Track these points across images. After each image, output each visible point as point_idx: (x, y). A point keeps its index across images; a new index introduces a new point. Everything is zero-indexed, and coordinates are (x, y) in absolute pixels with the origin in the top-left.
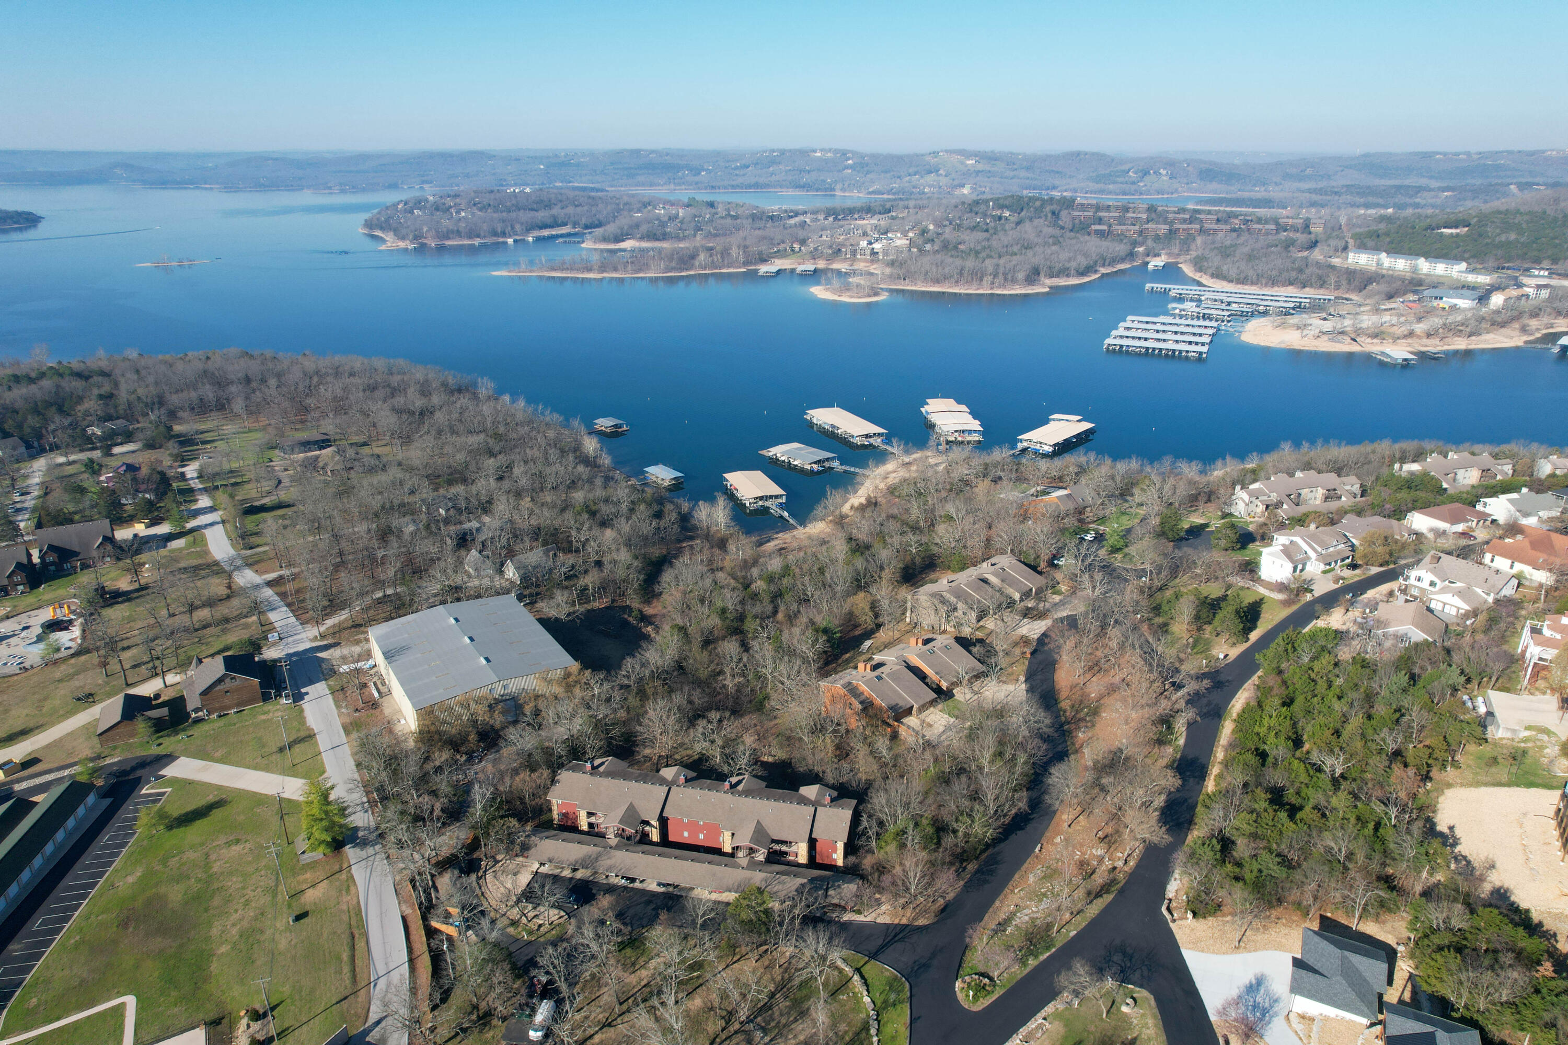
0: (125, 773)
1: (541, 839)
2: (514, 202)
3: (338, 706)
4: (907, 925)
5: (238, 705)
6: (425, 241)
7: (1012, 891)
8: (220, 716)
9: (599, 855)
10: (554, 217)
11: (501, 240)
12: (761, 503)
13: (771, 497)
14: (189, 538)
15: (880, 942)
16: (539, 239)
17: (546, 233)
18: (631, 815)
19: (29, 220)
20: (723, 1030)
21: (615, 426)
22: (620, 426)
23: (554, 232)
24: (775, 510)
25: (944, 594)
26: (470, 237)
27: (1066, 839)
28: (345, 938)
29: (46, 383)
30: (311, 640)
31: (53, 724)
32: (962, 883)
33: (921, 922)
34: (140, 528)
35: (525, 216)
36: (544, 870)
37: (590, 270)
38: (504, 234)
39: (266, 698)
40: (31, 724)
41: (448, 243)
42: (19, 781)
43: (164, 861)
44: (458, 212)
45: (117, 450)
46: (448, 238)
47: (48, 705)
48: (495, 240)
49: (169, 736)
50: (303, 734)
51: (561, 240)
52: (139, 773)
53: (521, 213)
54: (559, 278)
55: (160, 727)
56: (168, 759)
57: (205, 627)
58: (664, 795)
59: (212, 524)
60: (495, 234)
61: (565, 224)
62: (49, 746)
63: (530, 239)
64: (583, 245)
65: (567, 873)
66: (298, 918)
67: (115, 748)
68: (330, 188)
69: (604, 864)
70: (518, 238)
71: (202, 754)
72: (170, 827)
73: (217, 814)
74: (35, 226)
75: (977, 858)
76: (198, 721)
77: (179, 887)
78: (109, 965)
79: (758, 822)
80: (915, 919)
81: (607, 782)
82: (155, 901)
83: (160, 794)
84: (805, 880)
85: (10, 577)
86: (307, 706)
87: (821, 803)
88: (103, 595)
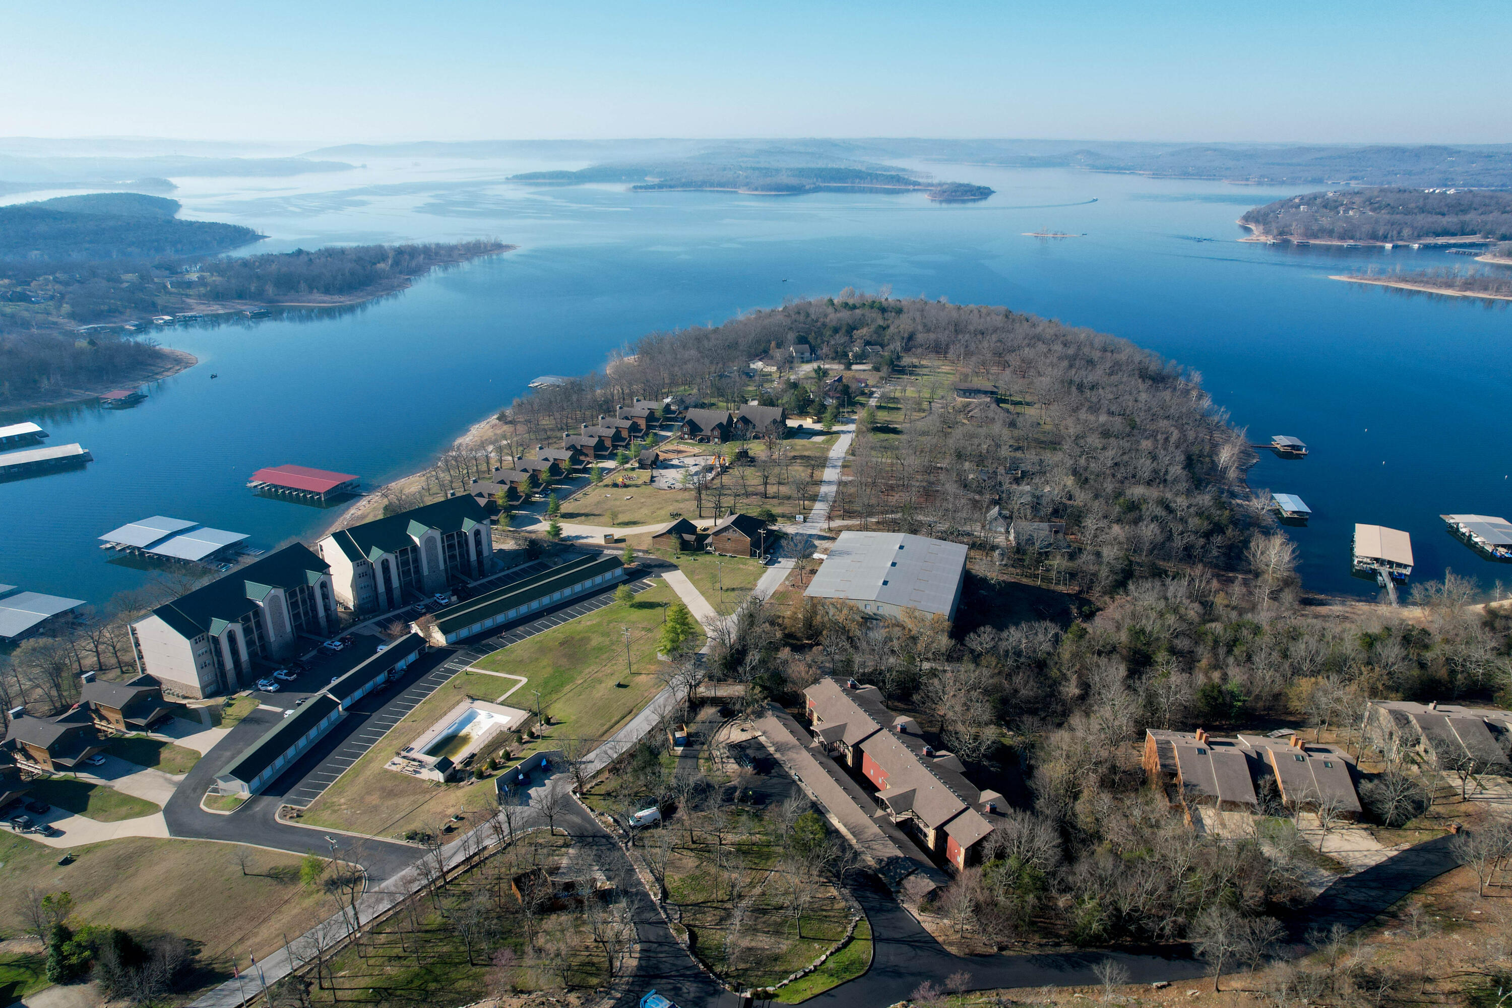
0: (649, 566)
1: (773, 715)
2: (1421, 203)
3: (787, 578)
4: (937, 942)
5: (735, 552)
6: (1289, 237)
7: (1075, 992)
8: (720, 555)
9: (794, 747)
10: (1463, 224)
11: (1379, 244)
12: (1376, 566)
13: (1391, 563)
14: (828, 437)
15: (897, 936)
16: (1427, 247)
17: (1441, 241)
18: (838, 731)
19: (983, 193)
20: (722, 901)
21: (1293, 447)
22: (1298, 448)
23: (1452, 241)
24: (1384, 577)
25: (1411, 718)
26: (1342, 237)
27: (1197, 998)
28: (627, 710)
29: (858, 312)
30: (821, 530)
31: (650, 524)
32: (1036, 952)
33: (953, 950)
34: (808, 423)
35: (1422, 220)
36: (763, 739)
37: (1449, 285)
38: (1385, 238)
39: (753, 554)
40: (642, 520)
41: (1312, 242)
42: (608, 548)
43: (610, 622)
44: (1346, 211)
45: (855, 367)
46: (1316, 237)
47: (658, 513)
48: (1372, 243)
49: (687, 555)
50: (749, 586)
51: (1454, 250)
52: (656, 569)
53: (1420, 217)
54: (1411, 291)
55: (685, 547)
56: (673, 567)
57: (773, 498)
58: (872, 731)
59: (850, 432)
60: (1374, 236)
61: (1474, 233)
62: (635, 535)
63: (1416, 246)
64: (1477, 259)
65: (772, 750)
66: (619, 685)
67: (658, 550)
68: (1247, 180)
69: (792, 755)
70: (1400, 243)
71: (690, 574)
72: (632, 606)
73: (659, 610)
74: (986, 198)
75: (1081, 947)
76: (709, 553)
77: (601, 639)
78: (537, 659)
79: (914, 790)
80: (951, 944)
81: (846, 700)
82: (585, 640)
83: (650, 586)
84: (902, 855)
85: (712, 430)
86: (771, 570)
87: (979, 808)
88: (744, 458)
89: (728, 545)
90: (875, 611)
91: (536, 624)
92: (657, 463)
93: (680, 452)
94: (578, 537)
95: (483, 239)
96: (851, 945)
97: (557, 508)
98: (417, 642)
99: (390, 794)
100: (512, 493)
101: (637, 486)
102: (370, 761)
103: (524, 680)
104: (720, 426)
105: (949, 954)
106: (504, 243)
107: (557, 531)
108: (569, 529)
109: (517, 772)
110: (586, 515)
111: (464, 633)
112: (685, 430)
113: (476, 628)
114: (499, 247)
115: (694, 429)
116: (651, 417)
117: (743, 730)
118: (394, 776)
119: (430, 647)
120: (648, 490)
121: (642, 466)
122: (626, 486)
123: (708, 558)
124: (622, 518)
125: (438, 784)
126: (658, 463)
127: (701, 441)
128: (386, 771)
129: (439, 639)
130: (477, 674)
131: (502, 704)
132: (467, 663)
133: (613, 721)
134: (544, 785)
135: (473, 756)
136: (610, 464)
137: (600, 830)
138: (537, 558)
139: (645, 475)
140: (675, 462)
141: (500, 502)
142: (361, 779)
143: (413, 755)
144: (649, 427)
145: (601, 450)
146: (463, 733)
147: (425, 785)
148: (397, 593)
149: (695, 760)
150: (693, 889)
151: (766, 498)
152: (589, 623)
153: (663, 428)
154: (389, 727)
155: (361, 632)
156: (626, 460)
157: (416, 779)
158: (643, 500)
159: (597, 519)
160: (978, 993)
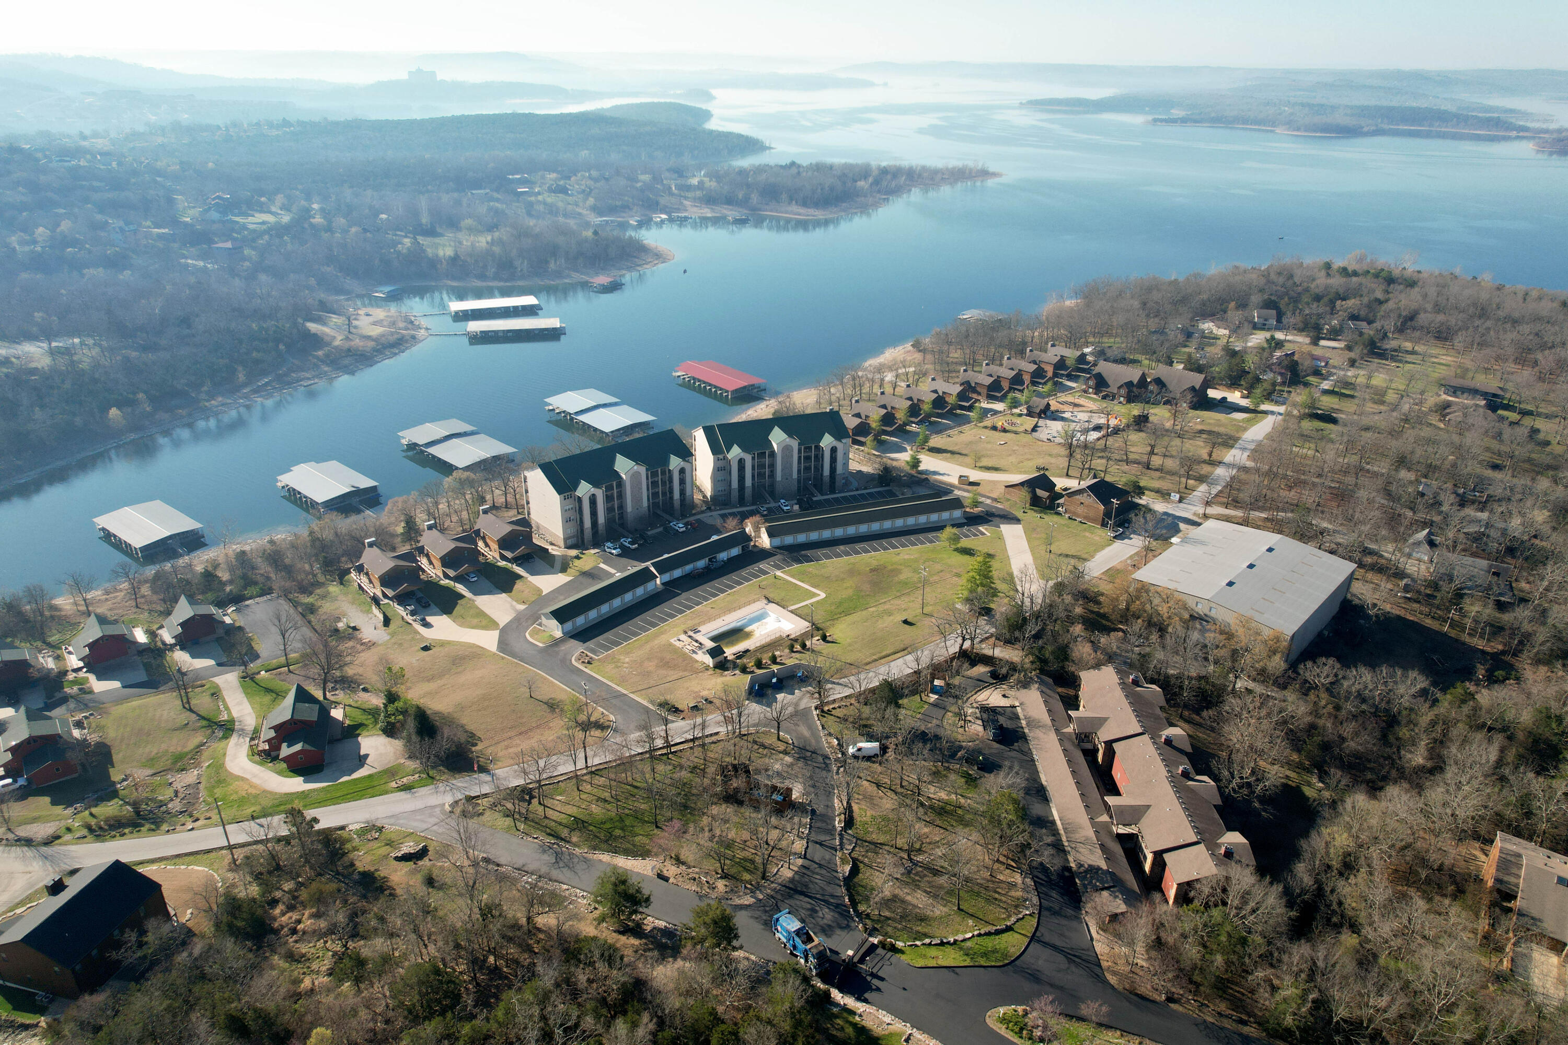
1: (1039, 688)
3: (1131, 557)
4: (1101, 966)
5: (1085, 518)
8: (1070, 519)
9: (1044, 726)
14: (1252, 415)
15: (1058, 943)
18: (1097, 723)
28: (902, 646)
30: (1195, 514)
31: (1011, 473)
32: (1211, 1020)
33: (1112, 980)
34: (1234, 396)
36: (1020, 710)
39: (1104, 525)
40: (1006, 468)
42: (959, 489)
43: (927, 560)
45: (1323, 343)
47: (1025, 463)
49: (1036, 512)
50: (1084, 556)
52: (997, 519)
55: (1036, 502)
56: (1015, 520)
57: (1157, 470)
58: (1132, 733)
59: (1279, 415)
62: (990, 482)
65: (1024, 723)
66: (906, 622)
67: (1006, 499)
69: (1038, 733)
71: (1030, 531)
72: (956, 550)
73: (980, 558)
76: (1059, 514)
77: (910, 575)
78: (843, 579)
79: (1149, 807)
80: (1114, 973)
81: (1119, 693)
82: (896, 572)
83: (983, 534)
84: (1105, 867)
85: (1119, 388)
86: (1118, 544)
87: (1212, 847)
88: (1141, 422)
89: (1080, 510)
90: (1207, 611)
91: (858, 546)
92: (1046, 413)
93: (1076, 405)
94: (935, 473)
95: (971, 164)
96: (1005, 936)
97: (926, 440)
98: (744, 538)
99: (666, 664)
100: (888, 419)
101: (1016, 433)
102: (662, 633)
103: (823, 595)
104: (1129, 384)
105: (1105, 982)
106: (991, 170)
107: (916, 463)
108: (928, 463)
109: (773, 675)
110: (953, 453)
111: (789, 540)
112: (1091, 383)
113: (802, 538)
114: (985, 174)
115: (1100, 384)
116: (1061, 364)
117: (1004, 696)
118: (676, 650)
119: (755, 546)
120: (1027, 438)
121: (1030, 414)
122: (1005, 431)
123: (1056, 518)
124: (985, 462)
125: (707, 668)
126: (1048, 413)
127: (1104, 398)
128: (671, 645)
129: (765, 541)
130: (784, 580)
131: (792, 612)
132: (779, 568)
133: (884, 653)
134: (793, 694)
135: (747, 651)
136: (999, 406)
137: (822, 748)
138: (888, 485)
139: (1030, 422)
140: (1066, 415)
141: (874, 425)
142: (648, 647)
143: (698, 637)
144: (1055, 375)
145: (995, 390)
146: (748, 629)
147: (696, 665)
148: (748, 492)
149: (943, 712)
150: (879, 829)
151: (1148, 468)
152: (906, 557)
153: (1070, 377)
154: (690, 608)
155: (705, 520)
156: (1015, 404)
157: (692, 658)
158: (1016, 448)
159: (961, 458)
160: (1119, 1033)
